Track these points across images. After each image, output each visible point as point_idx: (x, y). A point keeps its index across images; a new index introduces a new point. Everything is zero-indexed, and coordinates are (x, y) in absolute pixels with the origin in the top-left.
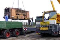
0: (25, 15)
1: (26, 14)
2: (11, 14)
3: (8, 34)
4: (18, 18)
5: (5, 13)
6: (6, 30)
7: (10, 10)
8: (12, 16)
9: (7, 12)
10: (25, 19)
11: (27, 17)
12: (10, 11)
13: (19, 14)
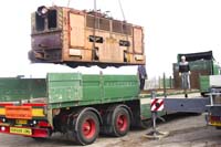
0: (127, 44)
1: (130, 40)
2: (66, 37)
3: (89, 128)
4: (97, 58)
5: (32, 36)
6: (83, 112)
7: (59, 19)
8: (70, 47)
9: (47, 30)
10: (126, 63)
11: (134, 53)
12: (59, 22)
13: (101, 41)
